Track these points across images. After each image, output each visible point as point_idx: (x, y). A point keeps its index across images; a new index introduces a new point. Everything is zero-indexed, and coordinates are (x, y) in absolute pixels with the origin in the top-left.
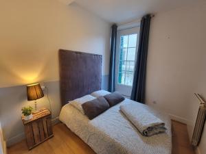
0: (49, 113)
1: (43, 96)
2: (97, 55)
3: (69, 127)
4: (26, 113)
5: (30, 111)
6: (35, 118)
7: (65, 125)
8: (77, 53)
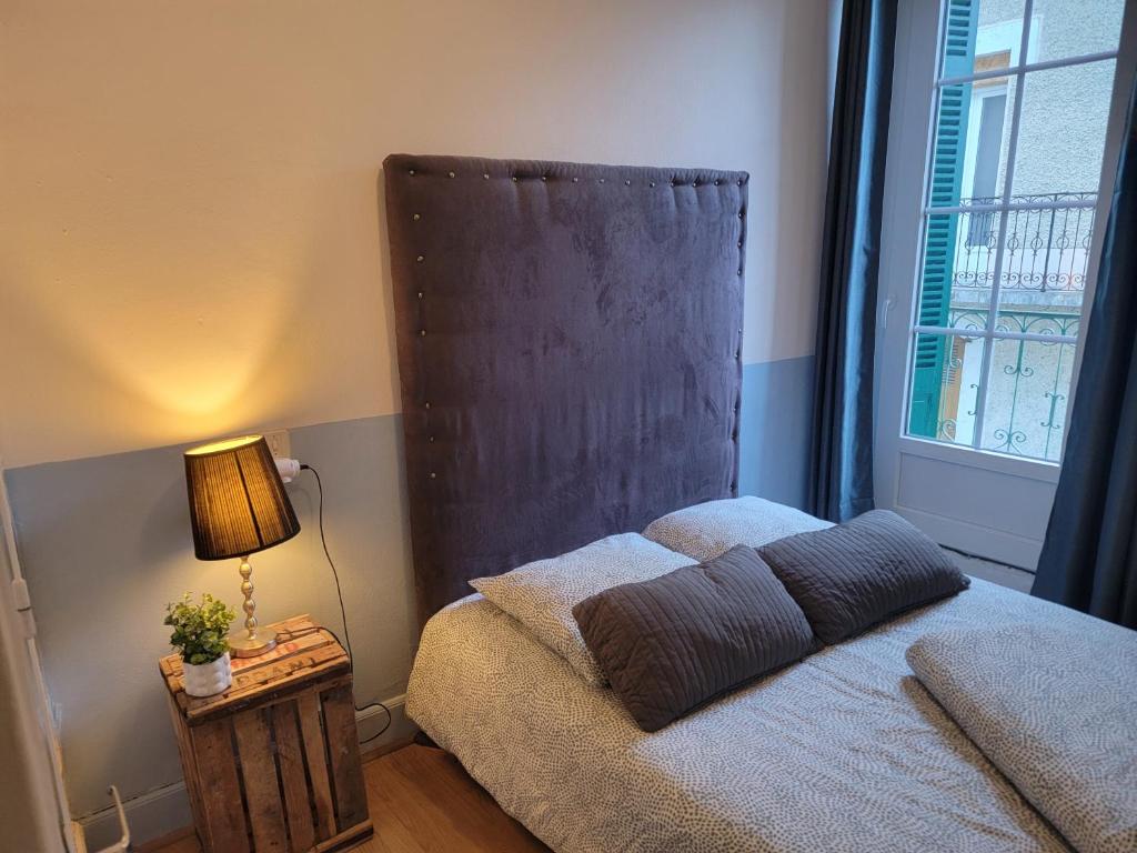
0: (335, 654)
1: (290, 528)
2: (700, 180)
3: (478, 773)
4: (197, 642)
5: (219, 631)
6: (251, 687)
7: (452, 761)
8: (522, 173)
